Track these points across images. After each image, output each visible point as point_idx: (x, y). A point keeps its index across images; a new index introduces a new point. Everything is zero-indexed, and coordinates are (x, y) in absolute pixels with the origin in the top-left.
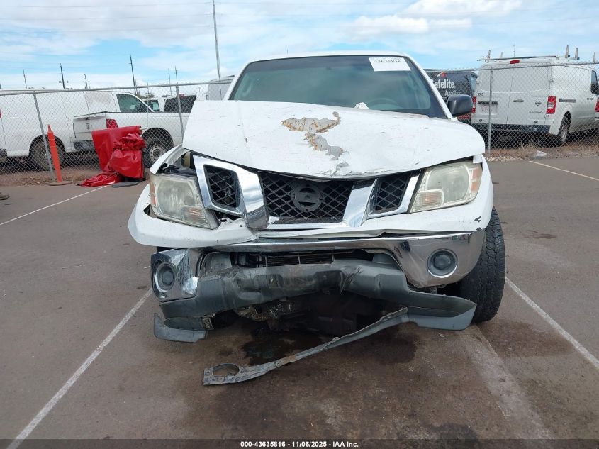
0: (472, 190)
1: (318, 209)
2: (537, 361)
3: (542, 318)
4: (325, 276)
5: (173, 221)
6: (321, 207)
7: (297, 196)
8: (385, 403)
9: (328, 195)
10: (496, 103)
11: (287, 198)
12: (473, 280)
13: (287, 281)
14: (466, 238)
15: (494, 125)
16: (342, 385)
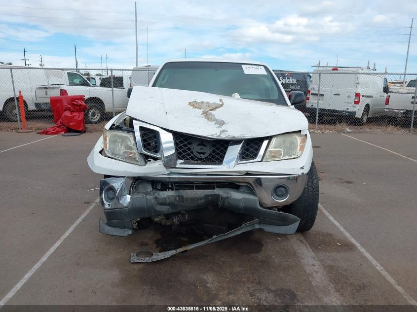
0: (300, 150)
1: (208, 157)
2: (335, 255)
3: (340, 231)
4: (210, 198)
5: (117, 160)
6: (210, 155)
7: (195, 148)
8: (243, 276)
9: (214, 149)
10: (322, 95)
11: (189, 149)
12: (299, 205)
13: (187, 199)
14: (295, 179)
15: (321, 109)
16: (217, 265)
